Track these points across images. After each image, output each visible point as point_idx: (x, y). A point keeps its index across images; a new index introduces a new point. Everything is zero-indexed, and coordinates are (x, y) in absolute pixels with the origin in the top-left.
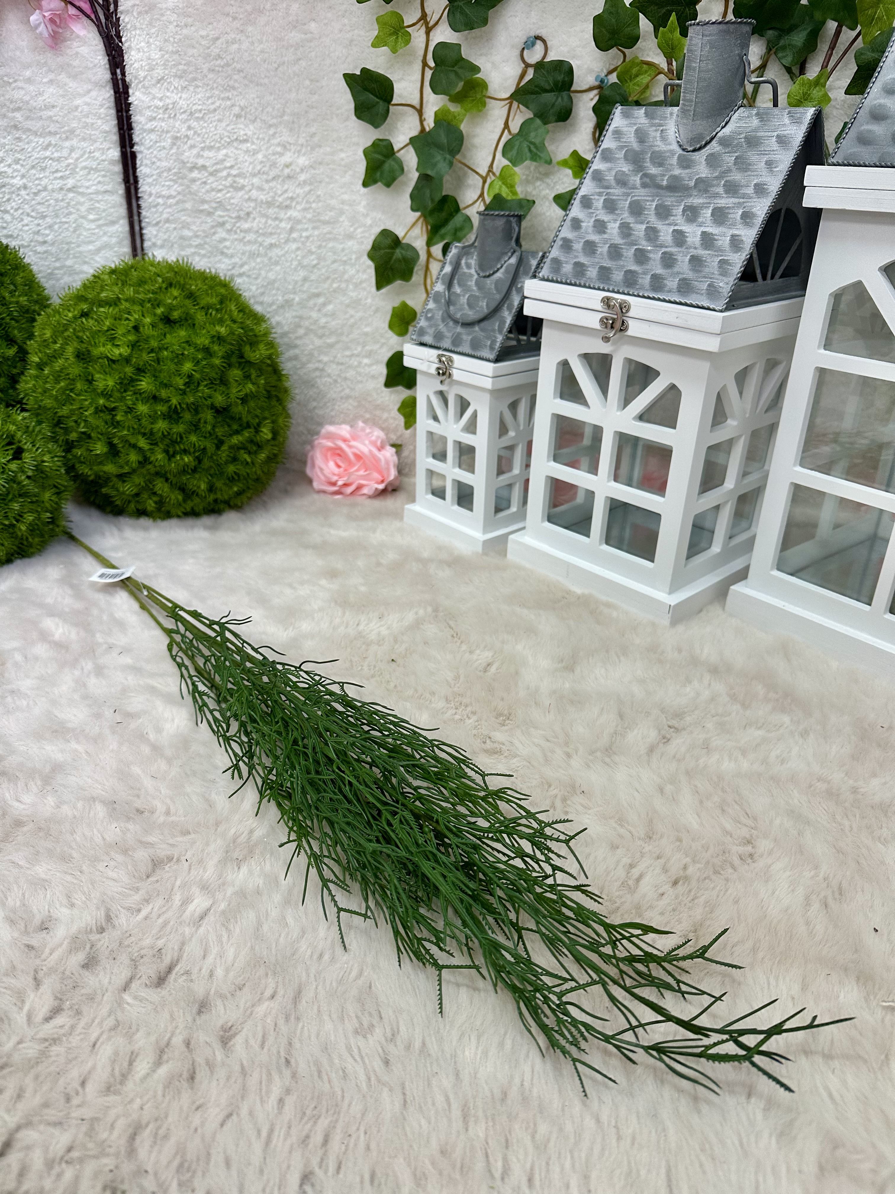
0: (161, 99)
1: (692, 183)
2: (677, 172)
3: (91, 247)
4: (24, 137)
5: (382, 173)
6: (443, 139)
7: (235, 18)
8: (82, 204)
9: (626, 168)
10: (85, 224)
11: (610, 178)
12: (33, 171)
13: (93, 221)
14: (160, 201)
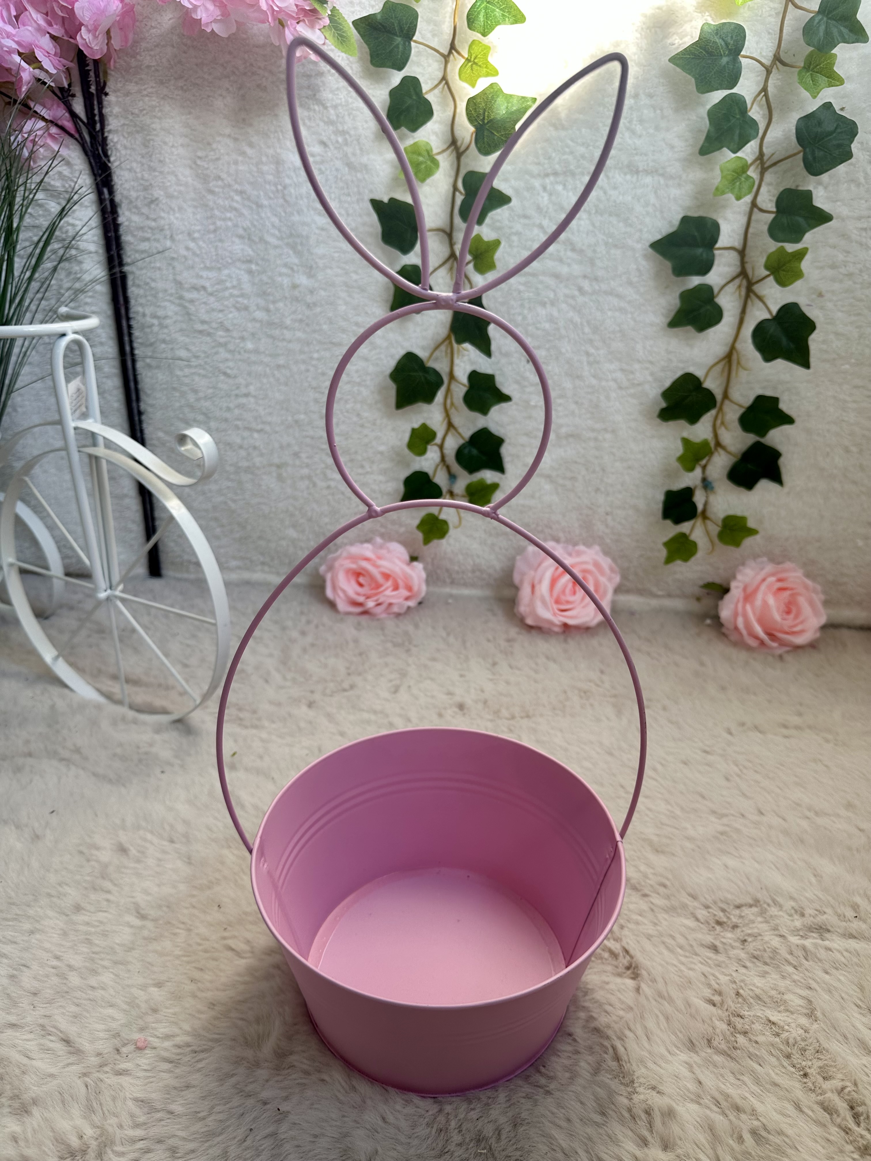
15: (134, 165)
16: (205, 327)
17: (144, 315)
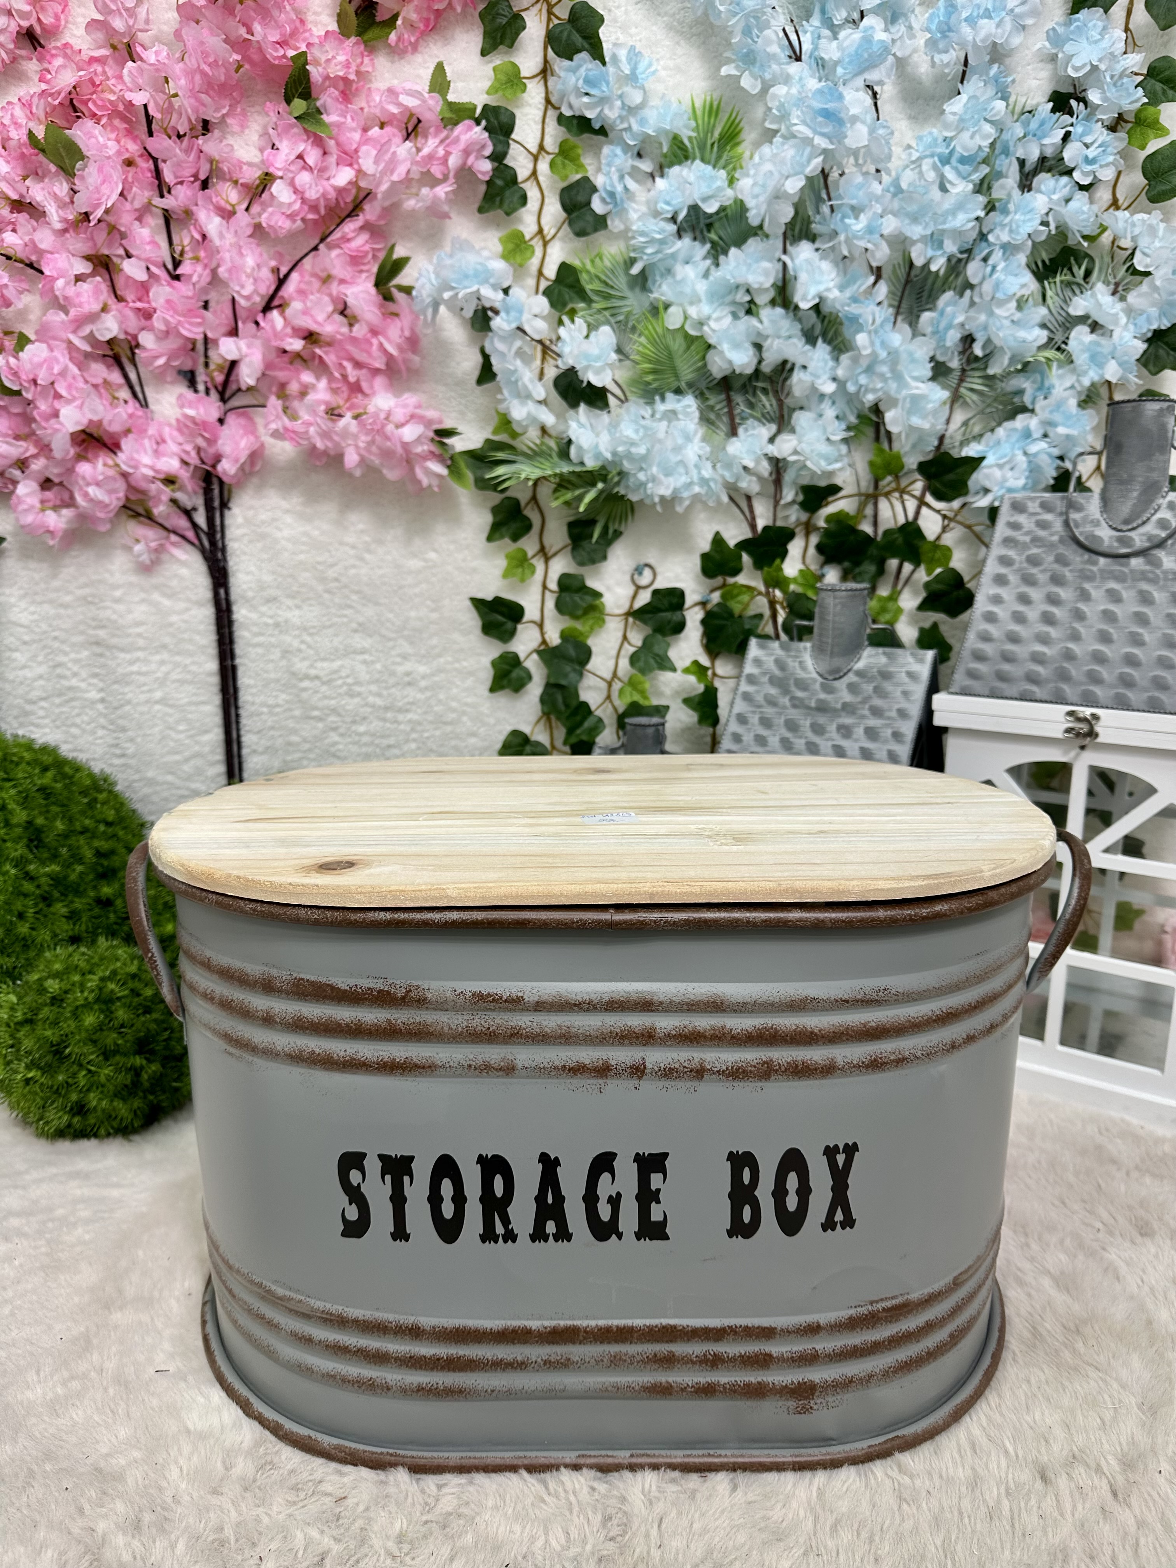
0: (271, 617)
1: (839, 706)
2: (823, 696)
3: (177, 757)
4: (108, 654)
5: (510, 681)
6: (572, 652)
7: (353, 547)
8: (171, 715)
9: (773, 691)
10: (173, 734)
11: (760, 698)
12: (116, 687)
13: (182, 732)
14: (265, 710)
15: (253, 569)
16: (316, 713)
17: (253, 703)
